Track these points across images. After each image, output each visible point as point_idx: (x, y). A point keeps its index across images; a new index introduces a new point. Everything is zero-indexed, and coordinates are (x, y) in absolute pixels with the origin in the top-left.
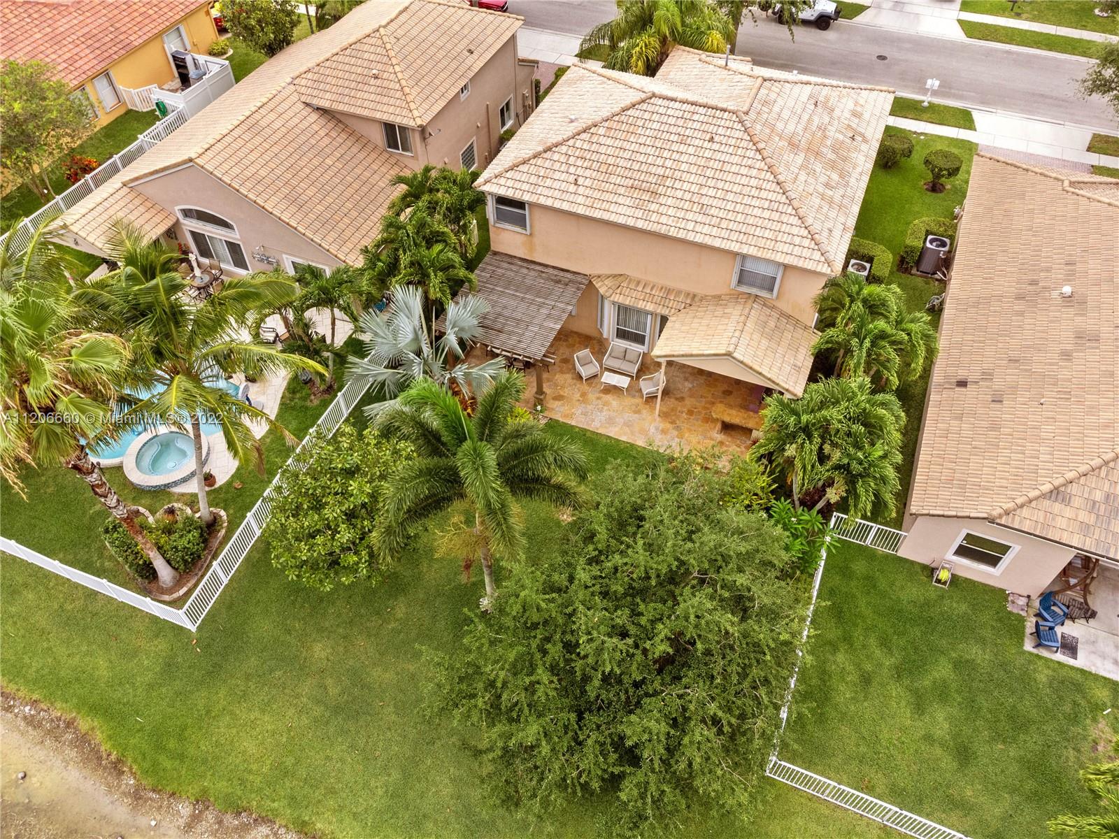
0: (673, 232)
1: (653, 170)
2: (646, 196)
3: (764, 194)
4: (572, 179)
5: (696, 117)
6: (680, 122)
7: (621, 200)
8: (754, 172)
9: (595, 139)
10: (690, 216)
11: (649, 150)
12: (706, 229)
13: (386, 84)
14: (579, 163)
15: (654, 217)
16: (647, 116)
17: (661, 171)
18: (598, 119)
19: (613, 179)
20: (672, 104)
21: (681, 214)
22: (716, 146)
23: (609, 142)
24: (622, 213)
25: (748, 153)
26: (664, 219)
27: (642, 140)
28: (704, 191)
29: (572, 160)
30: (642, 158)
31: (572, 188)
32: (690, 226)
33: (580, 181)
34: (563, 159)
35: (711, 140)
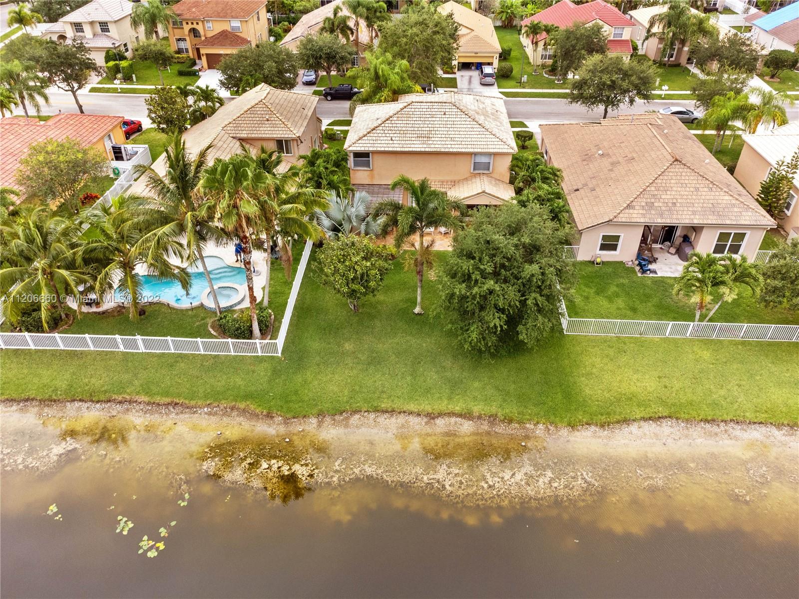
0: (443, 150)
1: (424, 129)
2: (426, 139)
3: (475, 130)
4: (389, 138)
5: (434, 107)
6: (429, 110)
7: (414, 142)
8: (468, 123)
9: (393, 122)
10: (447, 143)
11: (419, 122)
12: (456, 146)
13: (273, 122)
14: (390, 132)
15: (432, 146)
16: (413, 110)
17: (428, 129)
18: (391, 114)
19: (407, 135)
20: (422, 104)
21: (444, 143)
22: (447, 116)
23: (400, 122)
24: (418, 147)
25: (462, 116)
26: (437, 146)
27: (415, 119)
28: (449, 133)
29: (386, 132)
30: (417, 126)
31: (391, 142)
32: (449, 146)
33: (393, 139)
34: (382, 132)
35: (445, 114)
